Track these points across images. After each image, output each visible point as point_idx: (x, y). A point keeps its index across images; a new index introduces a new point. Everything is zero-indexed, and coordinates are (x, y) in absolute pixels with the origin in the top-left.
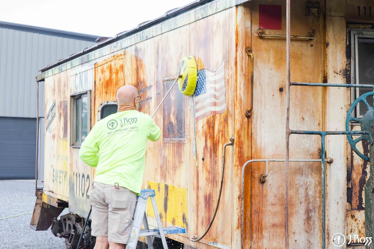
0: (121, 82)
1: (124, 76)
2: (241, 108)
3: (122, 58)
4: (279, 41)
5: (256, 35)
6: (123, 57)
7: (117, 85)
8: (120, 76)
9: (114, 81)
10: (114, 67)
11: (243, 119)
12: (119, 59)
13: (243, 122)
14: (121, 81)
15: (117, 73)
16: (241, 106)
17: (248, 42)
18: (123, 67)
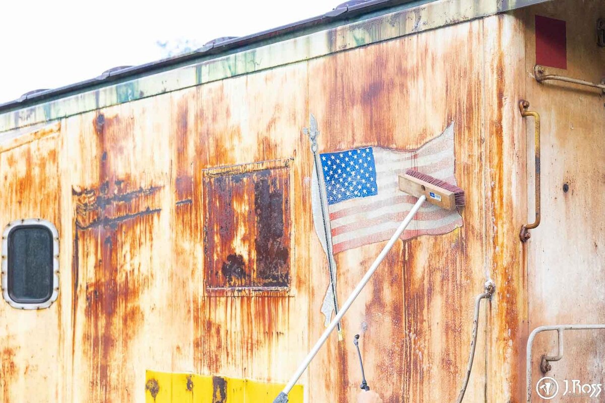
0: (51, 183)
1: (57, 171)
2: (511, 222)
3: (53, 138)
4: (563, 92)
5: (532, 76)
6: (55, 135)
7: (43, 189)
8: (50, 170)
9: (37, 181)
10: (37, 153)
11: (515, 244)
12: (47, 139)
13: (515, 249)
14: (52, 180)
15: (43, 165)
16: (512, 218)
17: (522, 89)
18: (55, 155)
